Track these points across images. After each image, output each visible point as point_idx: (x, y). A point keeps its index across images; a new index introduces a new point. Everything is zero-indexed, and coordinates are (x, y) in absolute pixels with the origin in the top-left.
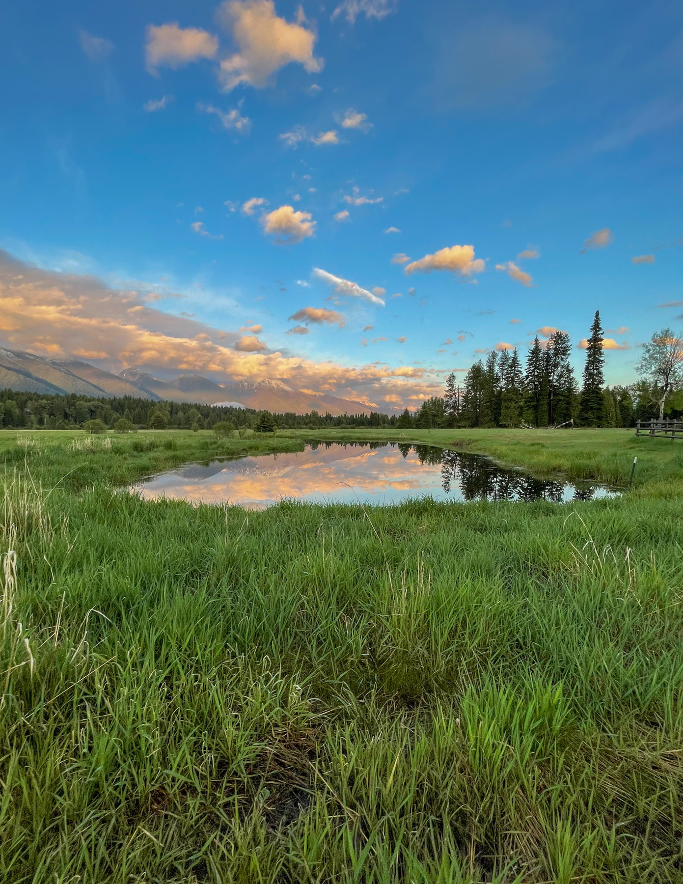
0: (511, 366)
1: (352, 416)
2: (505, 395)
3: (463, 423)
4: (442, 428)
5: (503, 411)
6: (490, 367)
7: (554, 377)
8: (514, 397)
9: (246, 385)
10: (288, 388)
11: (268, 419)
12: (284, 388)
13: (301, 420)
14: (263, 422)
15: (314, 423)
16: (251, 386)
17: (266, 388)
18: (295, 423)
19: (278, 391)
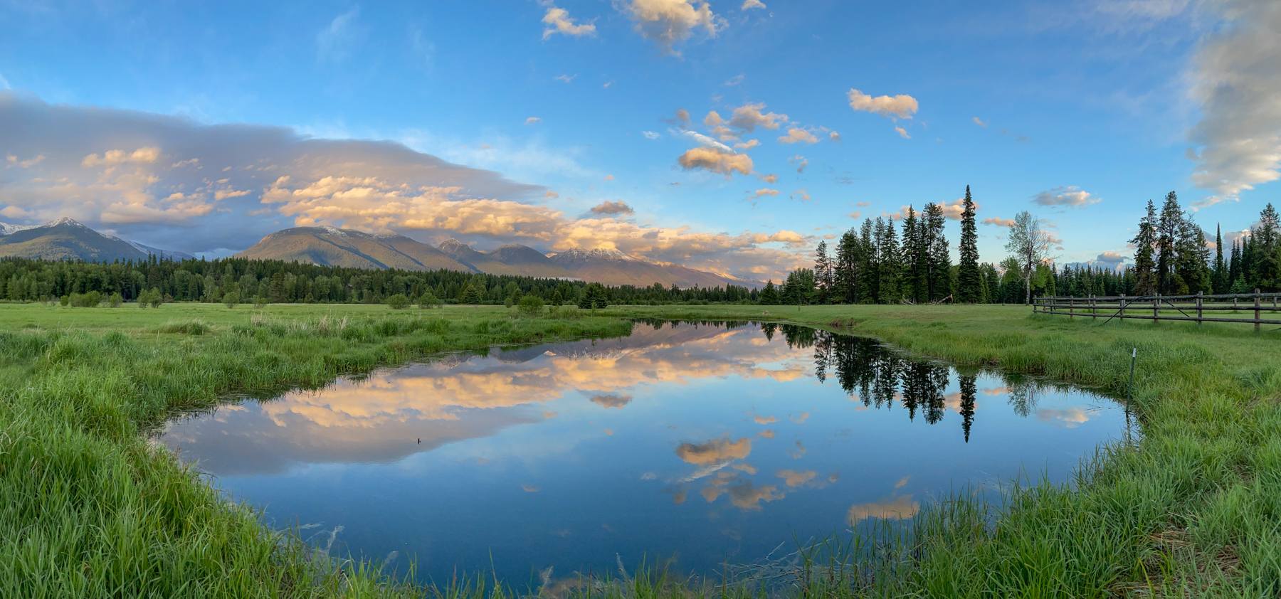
0: (887, 237)
1: (704, 289)
2: (882, 267)
3: (837, 299)
4: (813, 303)
5: (882, 285)
6: (864, 235)
7: (931, 250)
8: (892, 269)
9: (575, 254)
10: (626, 256)
11: (596, 292)
12: (621, 256)
13: (641, 294)
14: (590, 297)
15: (658, 297)
16: (582, 255)
17: (600, 257)
18: (634, 297)
19: (614, 260)
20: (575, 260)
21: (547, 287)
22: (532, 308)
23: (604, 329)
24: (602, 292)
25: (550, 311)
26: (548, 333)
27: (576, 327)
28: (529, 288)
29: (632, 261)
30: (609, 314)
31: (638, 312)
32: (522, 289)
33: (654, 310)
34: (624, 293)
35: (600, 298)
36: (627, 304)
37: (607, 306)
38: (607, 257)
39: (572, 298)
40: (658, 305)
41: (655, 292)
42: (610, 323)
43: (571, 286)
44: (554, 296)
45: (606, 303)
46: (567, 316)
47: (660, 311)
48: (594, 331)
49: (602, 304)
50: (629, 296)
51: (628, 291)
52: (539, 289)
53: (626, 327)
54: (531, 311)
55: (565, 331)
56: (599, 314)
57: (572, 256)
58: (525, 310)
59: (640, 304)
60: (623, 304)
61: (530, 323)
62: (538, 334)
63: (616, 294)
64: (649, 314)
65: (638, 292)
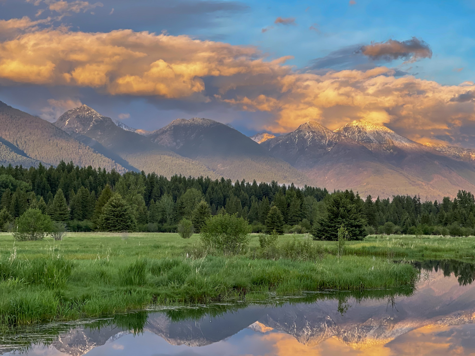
9: (308, 137)
10: (402, 141)
11: (346, 209)
12: (394, 141)
13: (431, 213)
14: (334, 218)
15: (465, 220)
16: (319, 139)
17: (353, 142)
18: (418, 219)
19: (380, 149)
20: (307, 147)
21: (257, 198)
22: (227, 238)
23: (361, 280)
24: (357, 209)
25: (260, 244)
26: (256, 285)
27: (308, 275)
28: (223, 201)
29: (414, 149)
30: (370, 251)
31: (426, 249)
32: (211, 204)
33: (459, 245)
34: (399, 211)
35: (353, 220)
36: (405, 234)
37: (367, 236)
38: (367, 142)
39: (301, 221)
40: (466, 236)
41: (460, 209)
42: (373, 267)
43: (300, 197)
44: (268, 216)
45: (364, 230)
46: (292, 254)
47: (470, 247)
48: (342, 282)
49: (358, 232)
50: (408, 217)
51: (407, 208)
52: (240, 203)
53: (404, 277)
54: (226, 244)
55: (289, 282)
56: (352, 251)
57: (302, 140)
58: (216, 242)
59: (430, 234)
60: (397, 233)
61: (224, 267)
62: (238, 287)
63: (383, 213)
64: (449, 252)
65: (426, 210)
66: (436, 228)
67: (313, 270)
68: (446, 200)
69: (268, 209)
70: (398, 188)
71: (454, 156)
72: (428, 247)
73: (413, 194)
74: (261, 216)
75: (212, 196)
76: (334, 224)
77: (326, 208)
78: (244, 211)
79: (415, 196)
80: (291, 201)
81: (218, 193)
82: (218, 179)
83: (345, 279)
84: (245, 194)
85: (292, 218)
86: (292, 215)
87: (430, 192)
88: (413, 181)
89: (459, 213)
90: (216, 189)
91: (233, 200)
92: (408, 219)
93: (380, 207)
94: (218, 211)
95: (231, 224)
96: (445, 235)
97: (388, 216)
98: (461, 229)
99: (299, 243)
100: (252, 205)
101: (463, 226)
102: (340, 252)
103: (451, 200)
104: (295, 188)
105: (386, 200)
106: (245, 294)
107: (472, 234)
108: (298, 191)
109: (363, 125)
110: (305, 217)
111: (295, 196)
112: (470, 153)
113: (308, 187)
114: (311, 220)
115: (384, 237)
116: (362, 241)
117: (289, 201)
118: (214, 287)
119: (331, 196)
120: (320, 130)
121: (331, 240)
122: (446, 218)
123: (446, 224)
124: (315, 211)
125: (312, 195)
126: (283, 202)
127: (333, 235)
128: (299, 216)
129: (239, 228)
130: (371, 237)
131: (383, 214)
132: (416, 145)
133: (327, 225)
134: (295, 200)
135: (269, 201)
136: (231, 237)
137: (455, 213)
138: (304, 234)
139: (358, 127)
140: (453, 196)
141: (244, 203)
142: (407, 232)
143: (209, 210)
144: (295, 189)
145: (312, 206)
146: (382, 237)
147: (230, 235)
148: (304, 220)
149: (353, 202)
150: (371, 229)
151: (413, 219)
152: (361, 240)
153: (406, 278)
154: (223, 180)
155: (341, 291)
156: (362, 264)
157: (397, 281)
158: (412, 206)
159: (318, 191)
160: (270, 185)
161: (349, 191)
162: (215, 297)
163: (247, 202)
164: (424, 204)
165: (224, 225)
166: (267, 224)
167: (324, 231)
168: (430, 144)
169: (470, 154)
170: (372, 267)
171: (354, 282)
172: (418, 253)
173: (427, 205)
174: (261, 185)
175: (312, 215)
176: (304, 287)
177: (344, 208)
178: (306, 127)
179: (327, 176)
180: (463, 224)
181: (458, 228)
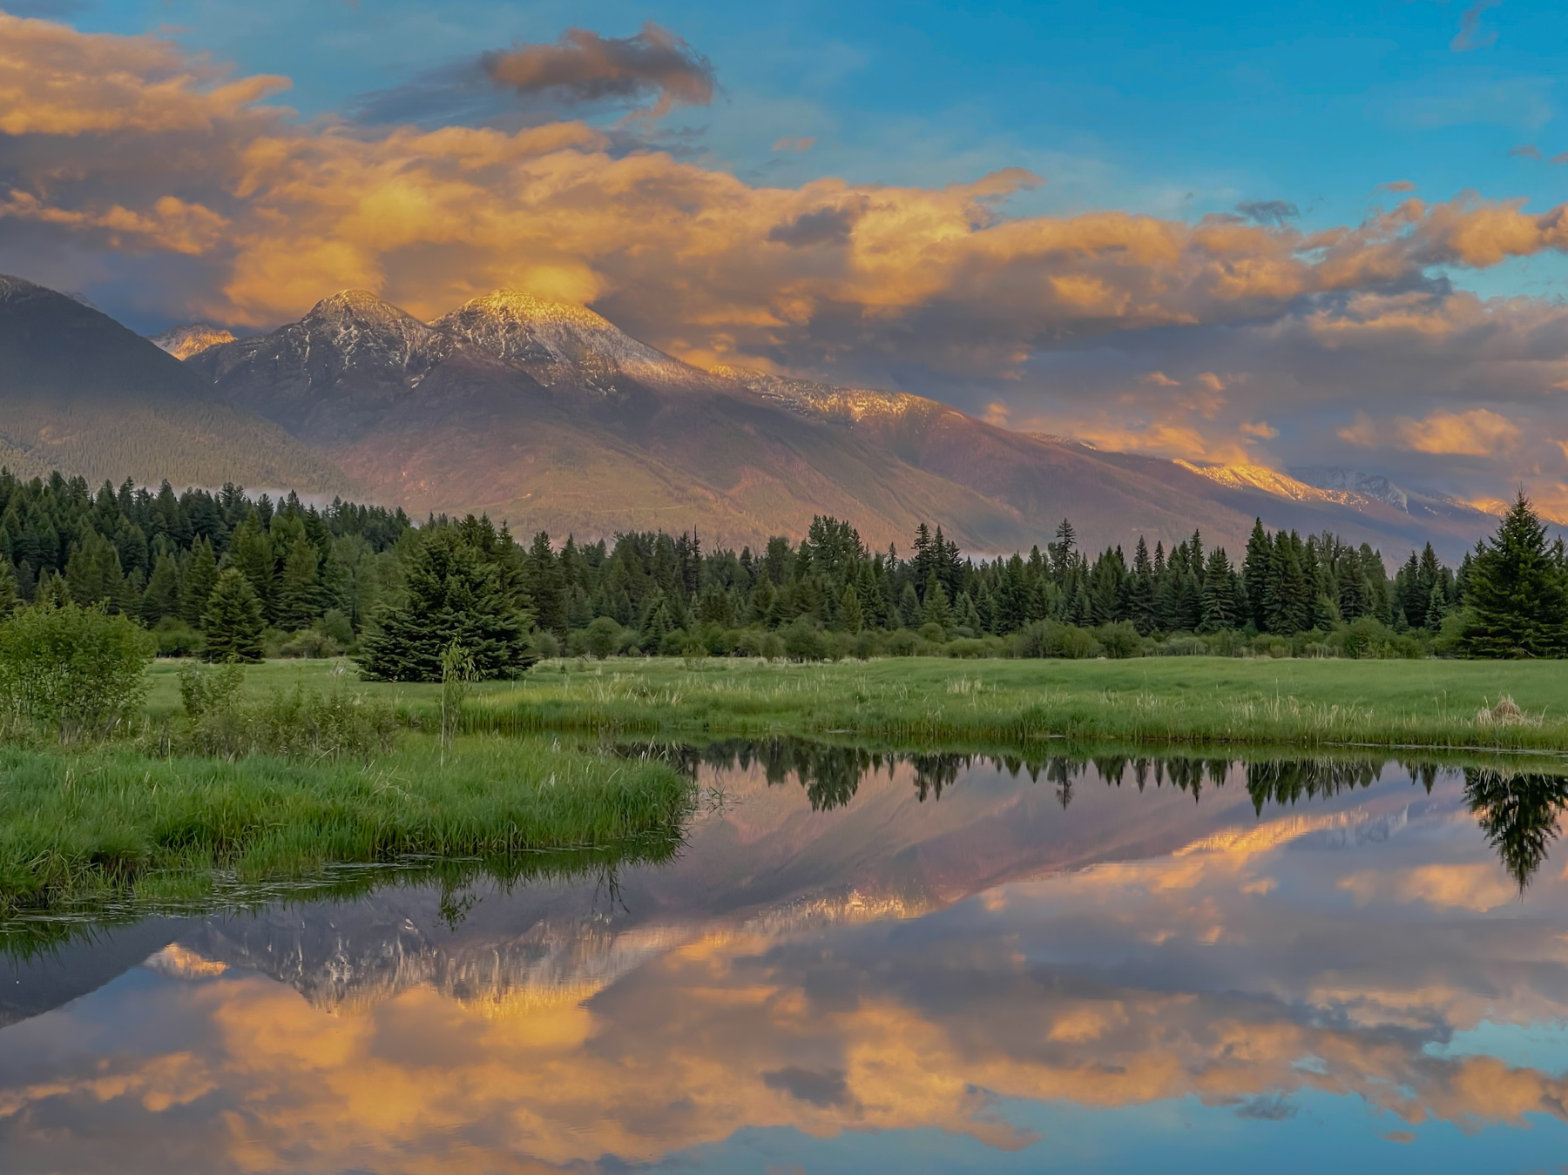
9: (345, 341)
10: (646, 360)
11: (467, 580)
12: (620, 358)
13: (732, 589)
14: (430, 608)
15: (833, 609)
16: (382, 350)
17: (493, 361)
18: (693, 607)
19: (576, 384)
20: (342, 375)
21: (172, 541)
22: (73, 683)
23: (514, 820)
24: (501, 577)
25: (185, 703)
26: (171, 846)
27: (344, 808)
28: (57, 551)
29: (683, 384)
30: (544, 717)
31: (716, 705)
32: (17, 561)
33: (813, 689)
34: (634, 582)
35: (489, 613)
36: (653, 654)
37: (534, 666)
38: (536, 359)
39: (321, 615)
40: (835, 658)
41: (818, 574)
42: (553, 778)
43: (319, 537)
44: (211, 600)
45: (526, 647)
46: (292, 737)
47: (846, 696)
48: (452, 830)
49: (504, 654)
50: (662, 602)
51: (660, 573)
52: (117, 558)
53: (650, 804)
54: (67, 705)
55: (280, 837)
56: (485, 718)
57: (327, 351)
58: (32, 696)
59: (727, 655)
60: (627, 653)
61: (59, 787)
62: (108, 857)
63: (585, 588)
64: (784, 714)
65: (715, 578)
66: (745, 634)
67: (360, 791)
68: (777, 547)
69: (210, 578)
70: (633, 510)
71: (802, 409)
72: (722, 700)
73: (677, 528)
74: (188, 602)
75: (21, 535)
76: (429, 629)
77: (403, 577)
78: (131, 585)
79: (682, 535)
80: (288, 551)
81: (39, 524)
82: (42, 478)
83: (465, 817)
84: (132, 530)
85: (290, 606)
86: (291, 597)
87: (729, 521)
88: (677, 488)
89: (815, 587)
90: (35, 509)
91: (92, 547)
92: (663, 606)
93: (575, 569)
94: (40, 583)
95: (85, 636)
96: (773, 655)
97: (602, 598)
98: (820, 636)
99: (316, 699)
100: (157, 565)
101: (826, 627)
102: (447, 728)
103: (790, 545)
104: (302, 507)
105: (593, 547)
106: (131, 880)
107: (851, 653)
108: (312, 520)
109: (523, 306)
110: (334, 605)
111: (302, 533)
112: (849, 399)
113: (346, 504)
114: (354, 612)
115: (586, 665)
116: (518, 683)
117: (281, 550)
118: (26, 861)
119: (419, 535)
120: (384, 320)
121: (419, 681)
122: (777, 604)
123: (775, 622)
124: (368, 583)
125: (356, 531)
126: (261, 555)
127: (425, 663)
128: (314, 602)
129: (112, 649)
130: (546, 669)
131: (583, 591)
132: (686, 373)
133: (405, 632)
134: (302, 548)
135: (215, 550)
136: (85, 678)
137: (803, 586)
138: (332, 660)
139: (508, 311)
140: (799, 533)
141: (131, 559)
142: (660, 647)
143: (11, 583)
144: (300, 513)
145: (357, 568)
146: (581, 668)
147: (82, 673)
148: (332, 613)
149: (490, 555)
150: (546, 640)
151: (676, 608)
152: (516, 678)
153: (654, 809)
154: (57, 480)
155: (449, 859)
156: (518, 767)
157: (628, 820)
158: (674, 567)
159: (377, 518)
160: (217, 497)
161: (478, 518)
162: (28, 892)
163: (139, 554)
164: (710, 561)
165: (61, 640)
166: (207, 629)
167: (398, 651)
168: (729, 369)
169: (849, 405)
170: (550, 775)
171: (493, 827)
172: (693, 721)
173: (719, 563)
174: (187, 499)
175: (357, 597)
176: (332, 849)
177: (462, 576)
178: (337, 307)
179: (405, 470)
180: (827, 620)
181: (811, 633)
